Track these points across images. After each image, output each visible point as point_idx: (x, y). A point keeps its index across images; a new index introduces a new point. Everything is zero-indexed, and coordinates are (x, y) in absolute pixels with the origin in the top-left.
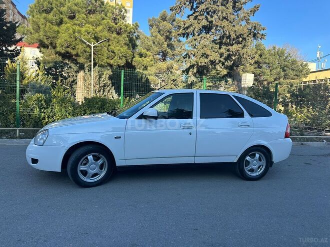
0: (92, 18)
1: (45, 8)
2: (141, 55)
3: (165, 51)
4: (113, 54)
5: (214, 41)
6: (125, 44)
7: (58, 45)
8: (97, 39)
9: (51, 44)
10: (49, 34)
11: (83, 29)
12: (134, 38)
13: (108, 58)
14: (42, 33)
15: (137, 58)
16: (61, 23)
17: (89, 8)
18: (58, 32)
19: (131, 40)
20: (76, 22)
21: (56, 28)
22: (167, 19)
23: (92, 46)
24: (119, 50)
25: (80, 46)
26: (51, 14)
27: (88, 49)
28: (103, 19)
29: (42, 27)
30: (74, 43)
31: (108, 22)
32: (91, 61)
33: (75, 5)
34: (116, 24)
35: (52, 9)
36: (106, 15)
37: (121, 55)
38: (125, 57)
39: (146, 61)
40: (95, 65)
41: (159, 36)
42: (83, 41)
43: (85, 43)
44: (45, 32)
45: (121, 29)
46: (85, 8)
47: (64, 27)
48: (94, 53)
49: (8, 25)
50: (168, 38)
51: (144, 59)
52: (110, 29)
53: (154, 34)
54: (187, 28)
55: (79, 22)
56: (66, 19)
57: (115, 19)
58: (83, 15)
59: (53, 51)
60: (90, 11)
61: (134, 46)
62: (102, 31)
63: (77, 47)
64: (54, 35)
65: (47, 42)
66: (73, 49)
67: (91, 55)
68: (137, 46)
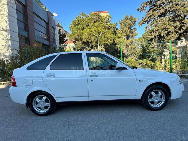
0: (96, 24)
1: (77, 24)
2: (119, 38)
3: (129, 34)
4: (107, 39)
5: (169, 20)
6: (112, 33)
7: (83, 39)
8: (99, 33)
9: (80, 39)
10: (79, 35)
11: (93, 30)
12: (116, 30)
13: (105, 41)
14: (76, 35)
15: (117, 39)
16: (83, 29)
17: (94, 20)
18: (83, 33)
19: (114, 31)
20: (89, 27)
21: (82, 31)
22: (128, 19)
23: (98, 36)
24: (110, 36)
25: (92, 38)
26: (79, 26)
27: (96, 38)
28: (101, 24)
29: (76, 32)
30: (90, 36)
31: (103, 24)
32: (98, 43)
33: (89, 20)
34: (107, 24)
35: (79, 23)
36: (102, 21)
37: (111, 39)
38: (113, 39)
39: (122, 40)
40: (99, 45)
41: (125, 28)
42: (93, 35)
43: (95, 36)
44: (78, 34)
45: (109, 27)
46: (92, 20)
47: (85, 30)
48: (99, 40)
49: (62, 35)
50: (129, 28)
51: (121, 39)
52: (104, 28)
53: (122, 28)
54: (150, 17)
55: (91, 27)
56: (85, 27)
57: (106, 23)
58: (92, 23)
59: (81, 42)
60: (95, 21)
61: (116, 34)
62: (101, 29)
63: (91, 38)
64: (82, 34)
65: (78, 38)
66: (90, 39)
67: (97, 41)
68: (117, 33)
